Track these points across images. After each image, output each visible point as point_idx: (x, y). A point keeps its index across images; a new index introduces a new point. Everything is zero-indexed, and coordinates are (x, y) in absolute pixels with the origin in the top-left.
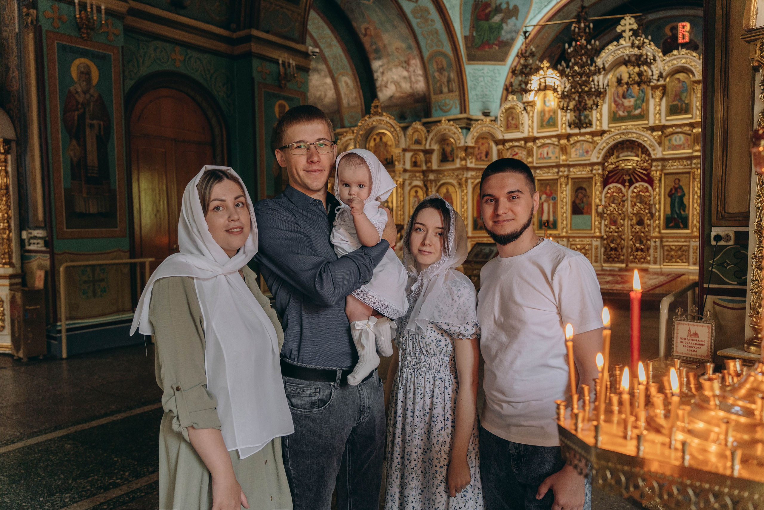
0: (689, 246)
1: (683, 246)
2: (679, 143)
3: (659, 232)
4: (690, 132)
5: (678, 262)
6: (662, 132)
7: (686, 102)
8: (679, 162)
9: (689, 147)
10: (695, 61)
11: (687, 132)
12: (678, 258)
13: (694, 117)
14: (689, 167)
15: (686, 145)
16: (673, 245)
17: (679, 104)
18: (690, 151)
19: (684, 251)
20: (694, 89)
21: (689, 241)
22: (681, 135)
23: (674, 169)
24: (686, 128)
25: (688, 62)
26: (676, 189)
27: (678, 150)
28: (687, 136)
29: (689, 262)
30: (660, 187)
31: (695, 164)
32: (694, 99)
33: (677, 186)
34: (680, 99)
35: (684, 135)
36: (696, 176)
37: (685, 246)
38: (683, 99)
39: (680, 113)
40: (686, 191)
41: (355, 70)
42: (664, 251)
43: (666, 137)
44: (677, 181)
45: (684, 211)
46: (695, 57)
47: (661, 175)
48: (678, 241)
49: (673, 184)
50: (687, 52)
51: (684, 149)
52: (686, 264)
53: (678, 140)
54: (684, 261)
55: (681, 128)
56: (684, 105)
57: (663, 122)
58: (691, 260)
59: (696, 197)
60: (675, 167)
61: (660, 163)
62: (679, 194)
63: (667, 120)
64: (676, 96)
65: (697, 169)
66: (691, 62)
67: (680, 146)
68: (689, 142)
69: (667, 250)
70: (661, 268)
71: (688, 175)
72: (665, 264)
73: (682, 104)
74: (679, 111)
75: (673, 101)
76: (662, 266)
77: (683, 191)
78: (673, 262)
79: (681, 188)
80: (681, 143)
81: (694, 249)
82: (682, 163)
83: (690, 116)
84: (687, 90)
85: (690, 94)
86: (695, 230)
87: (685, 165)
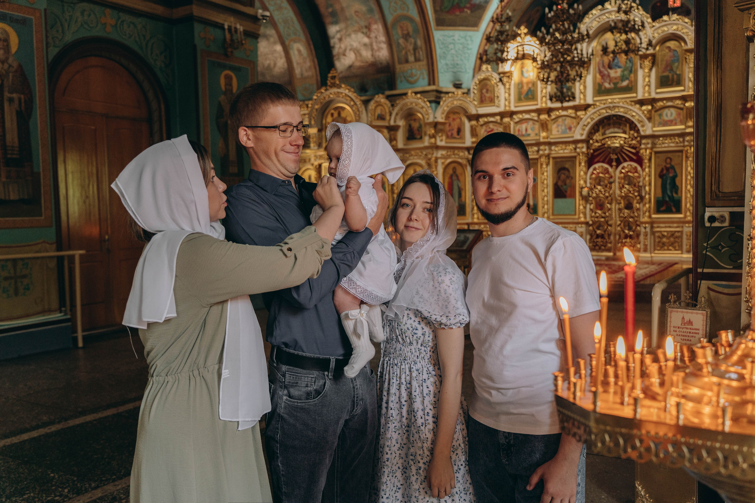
0: (682, 232)
1: (676, 232)
2: (669, 118)
3: (650, 217)
4: (682, 106)
5: (671, 250)
6: (652, 106)
7: (678, 72)
8: (671, 139)
9: (682, 123)
10: (687, 28)
11: (679, 106)
12: (670, 246)
13: (686, 90)
14: (682, 144)
15: (678, 120)
16: (664, 231)
17: (670, 75)
18: (683, 127)
19: (677, 237)
20: (686, 59)
21: (682, 227)
22: (672, 110)
23: (665, 147)
24: (678, 102)
25: (680, 29)
26: (668, 169)
27: (670, 126)
28: (679, 111)
29: (682, 250)
30: (650, 167)
31: (687, 141)
32: (687, 70)
33: (668, 166)
34: (672, 70)
35: (676, 110)
36: (689, 155)
37: (678, 232)
38: (674, 69)
39: (671, 85)
40: (678, 171)
41: (309, 36)
42: (655, 238)
43: (656, 111)
44: (668, 160)
45: (677, 193)
46: (687, 23)
47: (651, 153)
48: (670, 227)
49: (664, 164)
50: (678, 17)
51: (676, 124)
52: (679, 252)
53: (669, 114)
54: (677, 248)
55: (672, 101)
56: (675, 76)
57: (653, 95)
58: (685, 248)
59: (689, 177)
60: (666, 145)
61: (650, 141)
62: (671, 175)
63: (657, 93)
64: (667, 66)
65: (691, 147)
66: (683, 29)
67: (671, 121)
68: (682, 117)
69: (659, 237)
70: (652, 257)
71: (680, 154)
72: (656, 252)
73: (673, 76)
74: (670, 83)
75: (664, 72)
76: (653, 255)
77: (675, 172)
78: (665, 250)
79: (673, 168)
80: (672, 118)
81: (687, 235)
82: (673, 140)
83: (682, 88)
84: (678, 60)
85: (682, 64)
86: (688, 214)
87: (677, 143)
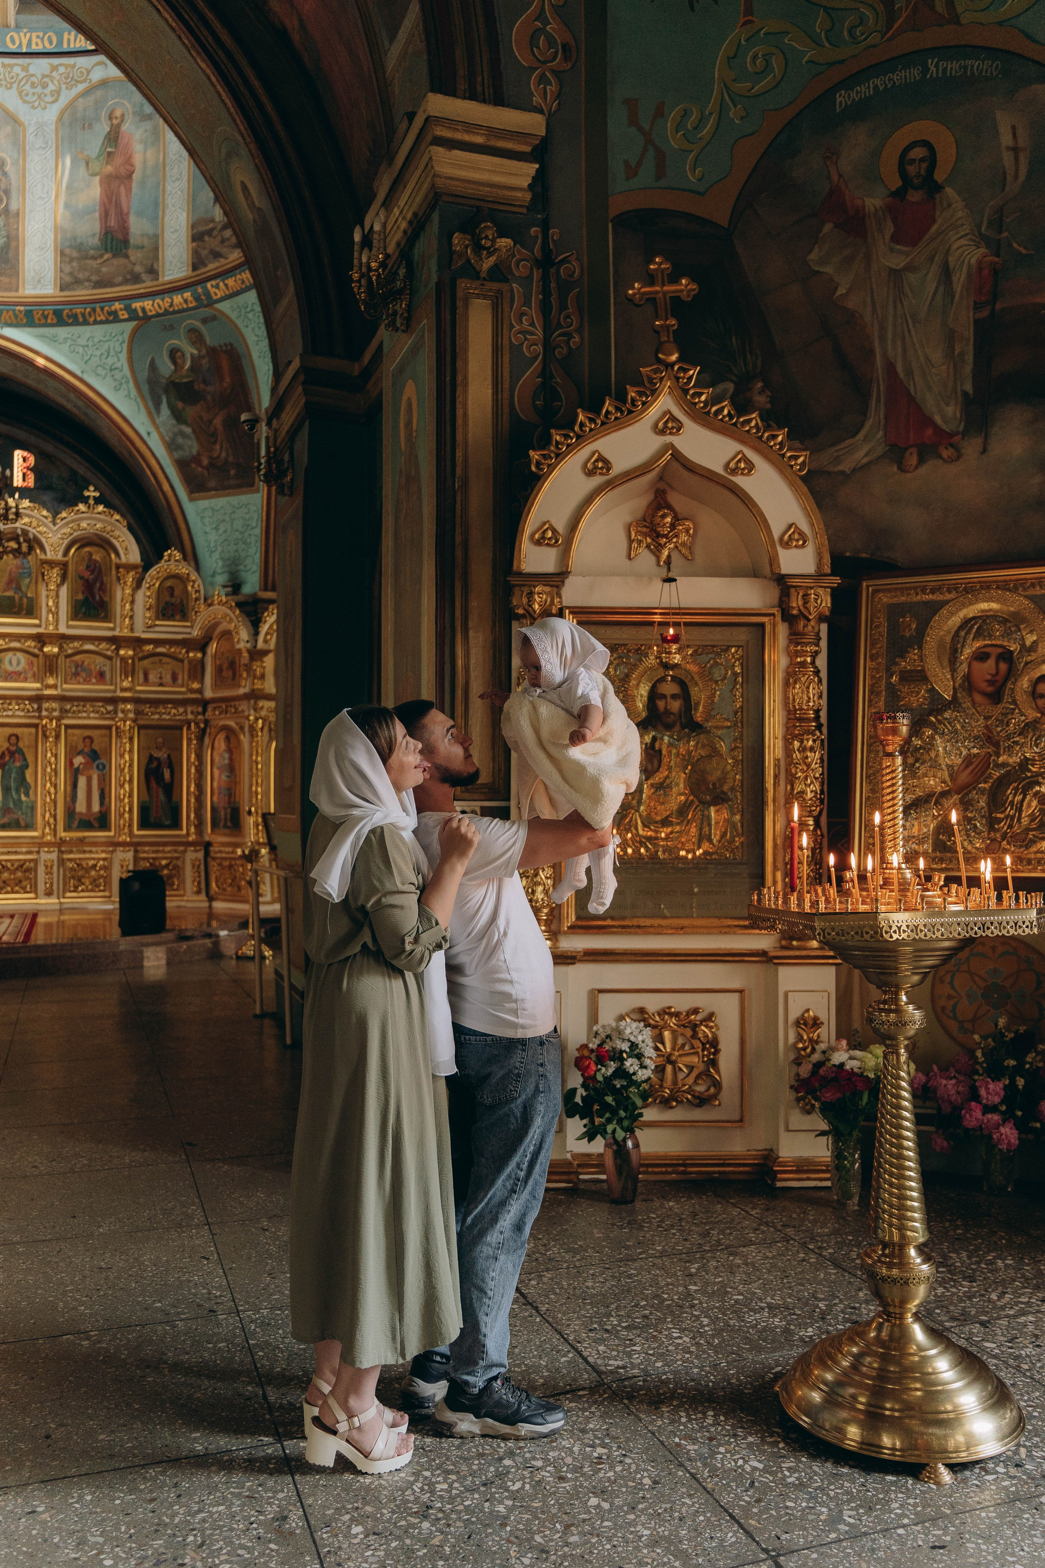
0: (35, 861)
1: (25, 861)
2: (14, 668)
4: (36, 651)
5: (17, 892)
7: (29, 595)
8: (19, 705)
9: (36, 678)
10: (46, 525)
11: (31, 650)
12: (17, 885)
13: (44, 626)
14: (37, 714)
15: (30, 675)
16: (6, 861)
17: (17, 597)
18: (38, 685)
19: (28, 870)
20: (43, 574)
21: (38, 852)
22: (20, 655)
23: (7, 716)
24: (30, 643)
25: (34, 524)
26: (12, 754)
27: (15, 681)
28: (31, 658)
29: (36, 892)
31: (47, 710)
32: (44, 593)
33: (13, 748)
34: (18, 588)
35: (27, 656)
36: (48, 733)
37: (30, 861)
38: (24, 589)
39: (17, 614)
40: (30, 759)
44: (13, 739)
45: (27, 795)
46: (46, 517)
48: (16, 853)
49: (6, 745)
50: (31, 505)
51: (25, 680)
52: (32, 895)
53: (14, 662)
54: (28, 889)
55: (19, 641)
56: (25, 600)
58: (41, 887)
59: (49, 770)
60: (10, 713)
62: (18, 764)
64: (10, 582)
65: (51, 720)
66: (39, 526)
67: (19, 674)
68: (35, 669)
71: (33, 730)
73: (21, 599)
74: (16, 609)
75: (5, 591)
77: (25, 760)
78: (7, 893)
79: (21, 752)
80: (20, 668)
81: (46, 867)
82: (22, 706)
83: (36, 622)
84: (30, 575)
85: (37, 582)
86: (47, 830)
87: (28, 711)
